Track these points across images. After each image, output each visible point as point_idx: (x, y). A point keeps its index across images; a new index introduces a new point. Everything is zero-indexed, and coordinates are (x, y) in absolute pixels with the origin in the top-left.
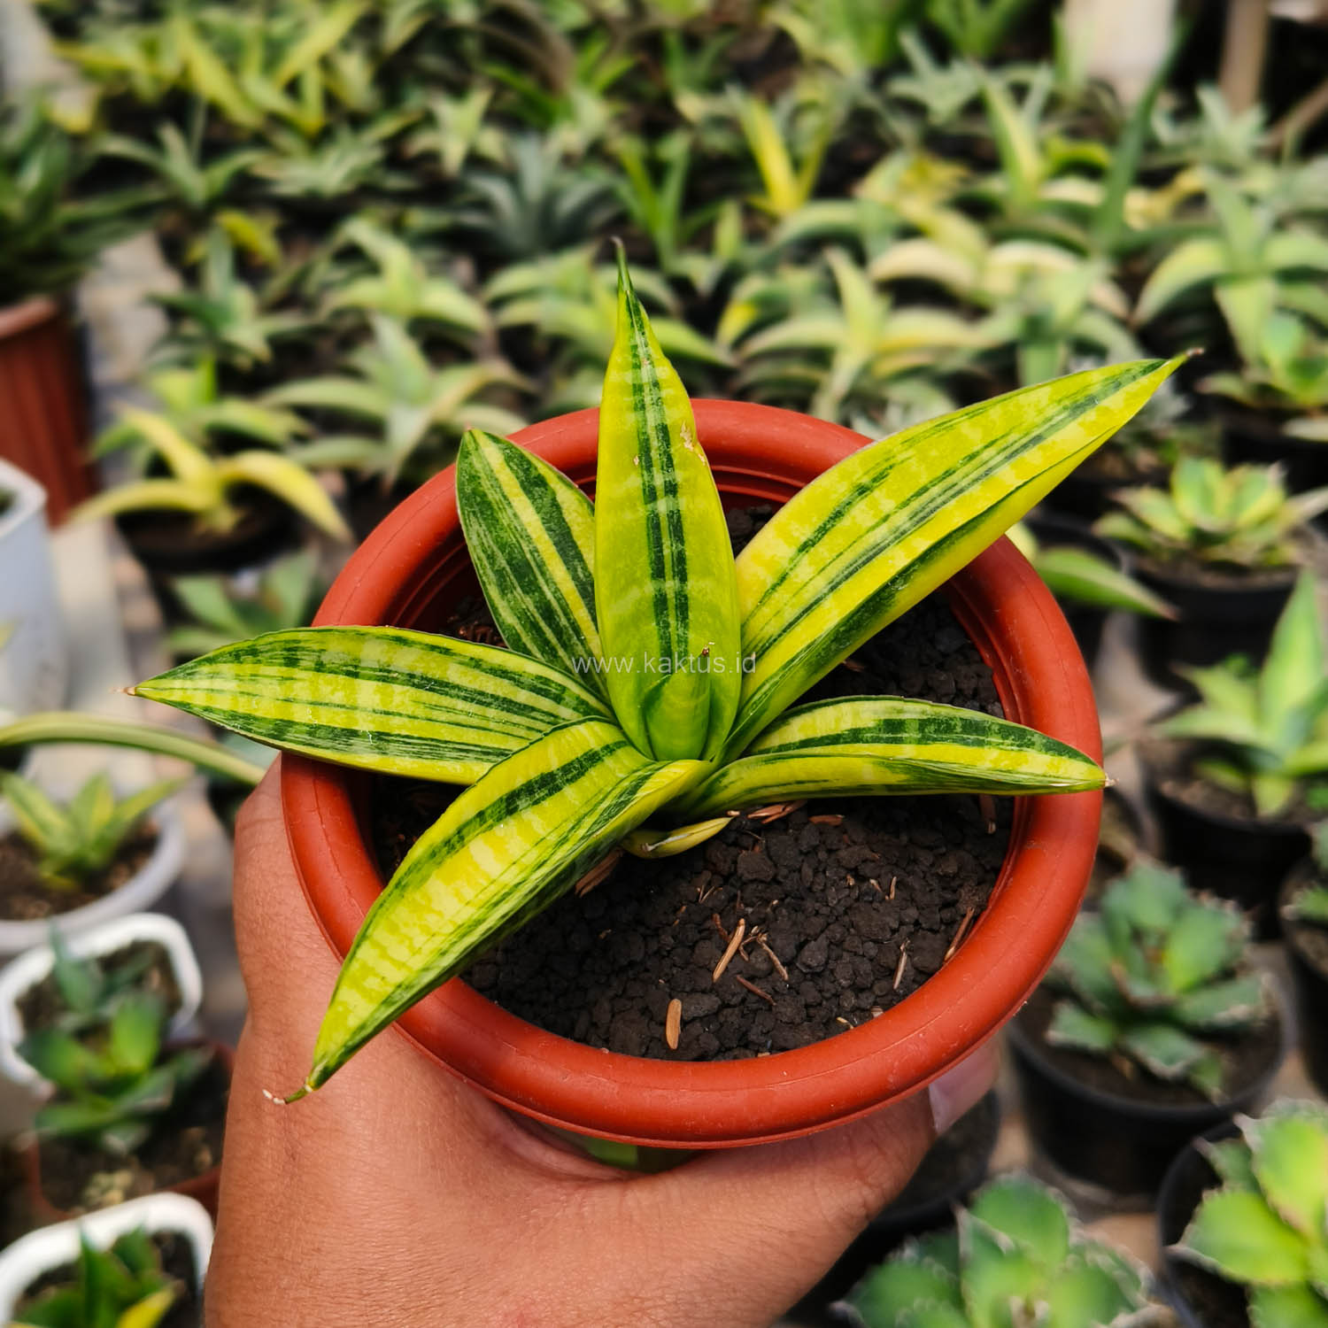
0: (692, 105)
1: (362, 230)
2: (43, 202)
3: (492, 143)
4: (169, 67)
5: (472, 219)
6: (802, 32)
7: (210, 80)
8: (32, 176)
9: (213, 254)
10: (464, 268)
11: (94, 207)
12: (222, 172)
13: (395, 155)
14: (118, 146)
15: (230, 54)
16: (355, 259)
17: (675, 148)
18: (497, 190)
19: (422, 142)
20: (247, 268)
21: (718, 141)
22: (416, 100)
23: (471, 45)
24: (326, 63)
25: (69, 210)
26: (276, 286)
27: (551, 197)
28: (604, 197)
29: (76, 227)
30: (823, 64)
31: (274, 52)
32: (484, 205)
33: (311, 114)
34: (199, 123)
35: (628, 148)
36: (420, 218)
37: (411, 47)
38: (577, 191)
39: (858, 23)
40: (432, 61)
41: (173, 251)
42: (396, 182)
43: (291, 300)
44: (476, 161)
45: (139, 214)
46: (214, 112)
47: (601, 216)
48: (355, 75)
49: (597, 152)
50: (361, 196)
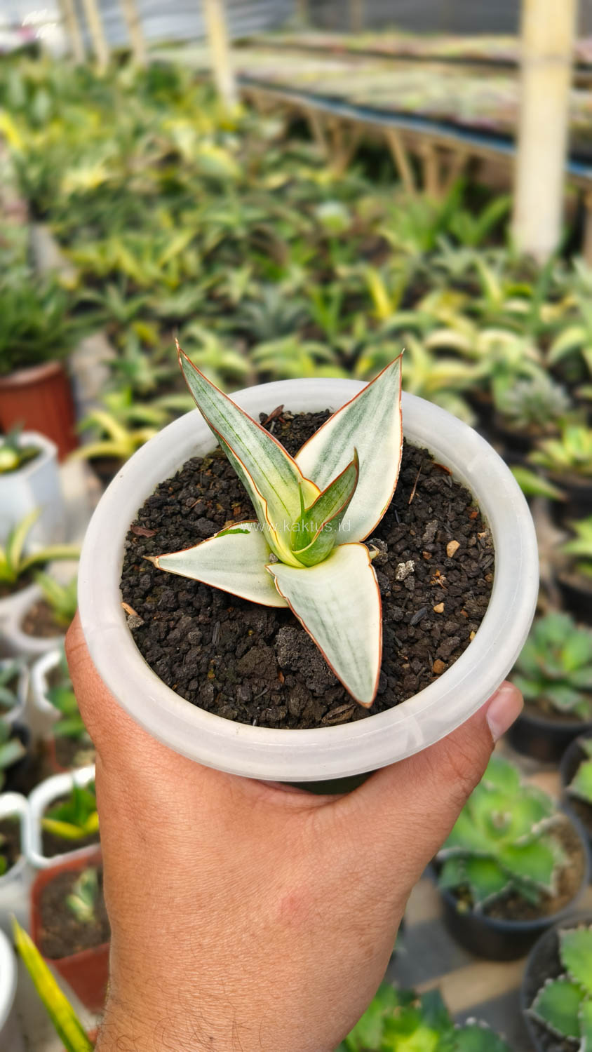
0: (343, 270)
1: (196, 329)
2: (55, 320)
3: (253, 289)
4: (110, 259)
5: (244, 324)
6: (392, 236)
7: (128, 264)
8: (51, 309)
9: (130, 341)
10: (241, 345)
11: (79, 321)
12: (134, 305)
13: (210, 296)
14: (89, 294)
15: (137, 253)
16: (192, 342)
17: (336, 290)
18: (255, 311)
19: (222, 290)
20: (145, 347)
21: (355, 287)
22: (220, 271)
23: (244, 247)
24: (180, 256)
25: (67, 324)
26: (159, 354)
27: (279, 314)
28: (303, 313)
29: (71, 331)
30: (402, 252)
31: (157, 251)
32: (250, 317)
33: (173, 278)
34: (124, 284)
35: (315, 290)
36: (223, 323)
37: (217, 248)
38: (291, 310)
39: (417, 231)
40: (226, 253)
41: (113, 340)
42: (211, 307)
43: (164, 360)
44: (246, 298)
45: (97, 325)
46: (131, 280)
47: (303, 321)
48: (193, 261)
49: (300, 293)
50: (195, 314)
